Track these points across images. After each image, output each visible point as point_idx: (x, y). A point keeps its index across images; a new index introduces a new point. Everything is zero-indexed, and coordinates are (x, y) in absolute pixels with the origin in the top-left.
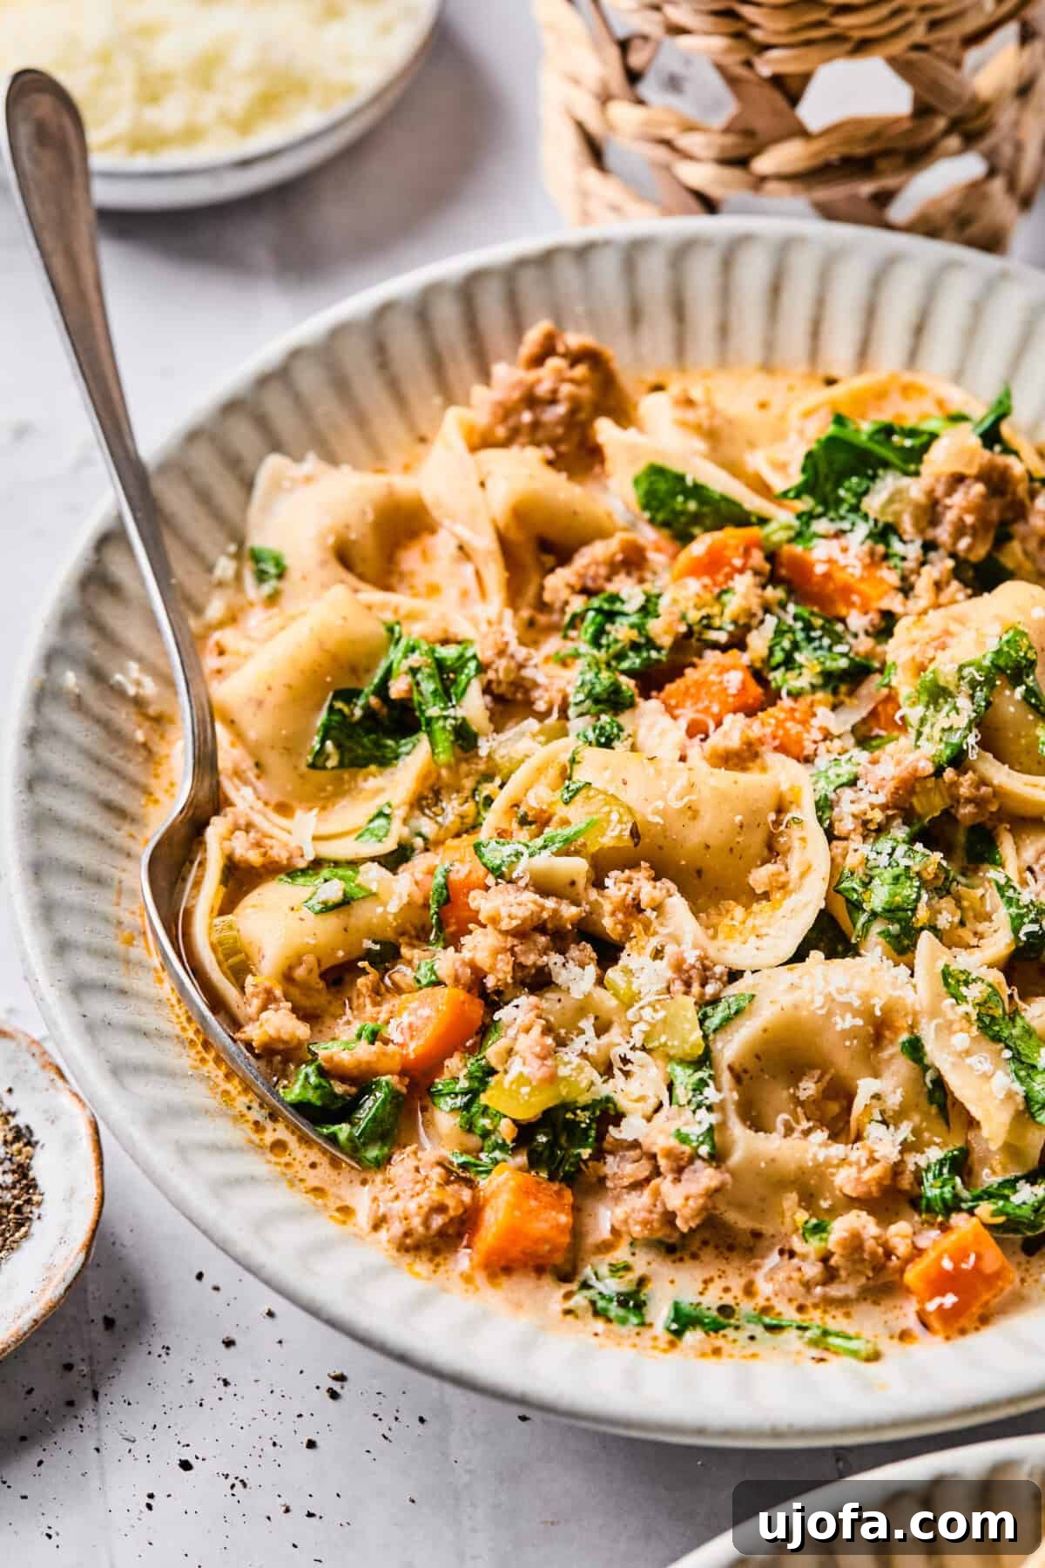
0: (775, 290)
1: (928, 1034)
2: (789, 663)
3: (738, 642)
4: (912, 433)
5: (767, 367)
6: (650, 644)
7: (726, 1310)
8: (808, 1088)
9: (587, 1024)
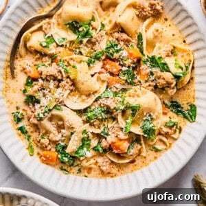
0: (189, 26)
1: (75, 134)
2: (125, 74)
3: (122, 66)
4: (168, 67)
5: (180, 31)
6: (113, 55)
7: (27, 132)
8: (60, 123)
9: (49, 90)
